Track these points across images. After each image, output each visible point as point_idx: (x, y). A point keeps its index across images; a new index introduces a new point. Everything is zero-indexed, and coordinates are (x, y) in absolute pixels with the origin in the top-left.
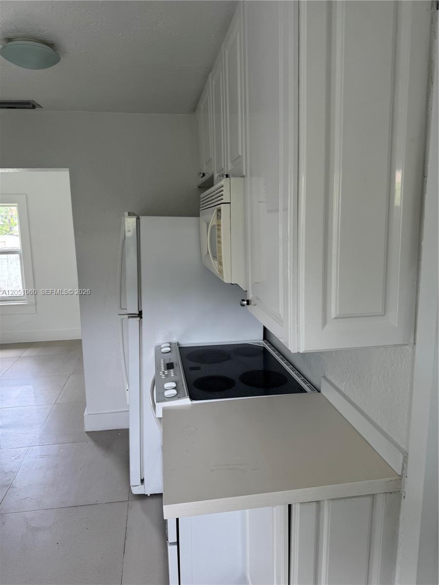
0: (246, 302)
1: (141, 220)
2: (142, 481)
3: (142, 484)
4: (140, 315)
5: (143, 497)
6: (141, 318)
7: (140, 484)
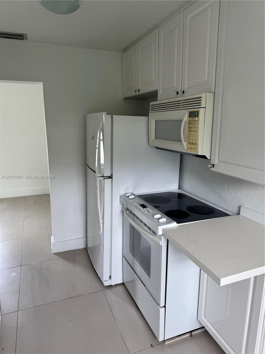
0: (212, 166)
1: (114, 118)
2: (110, 277)
3: (110, 280)
4: (111, 177)
5: (110, 287)
6: (112, 179)
7: (109, 279)
